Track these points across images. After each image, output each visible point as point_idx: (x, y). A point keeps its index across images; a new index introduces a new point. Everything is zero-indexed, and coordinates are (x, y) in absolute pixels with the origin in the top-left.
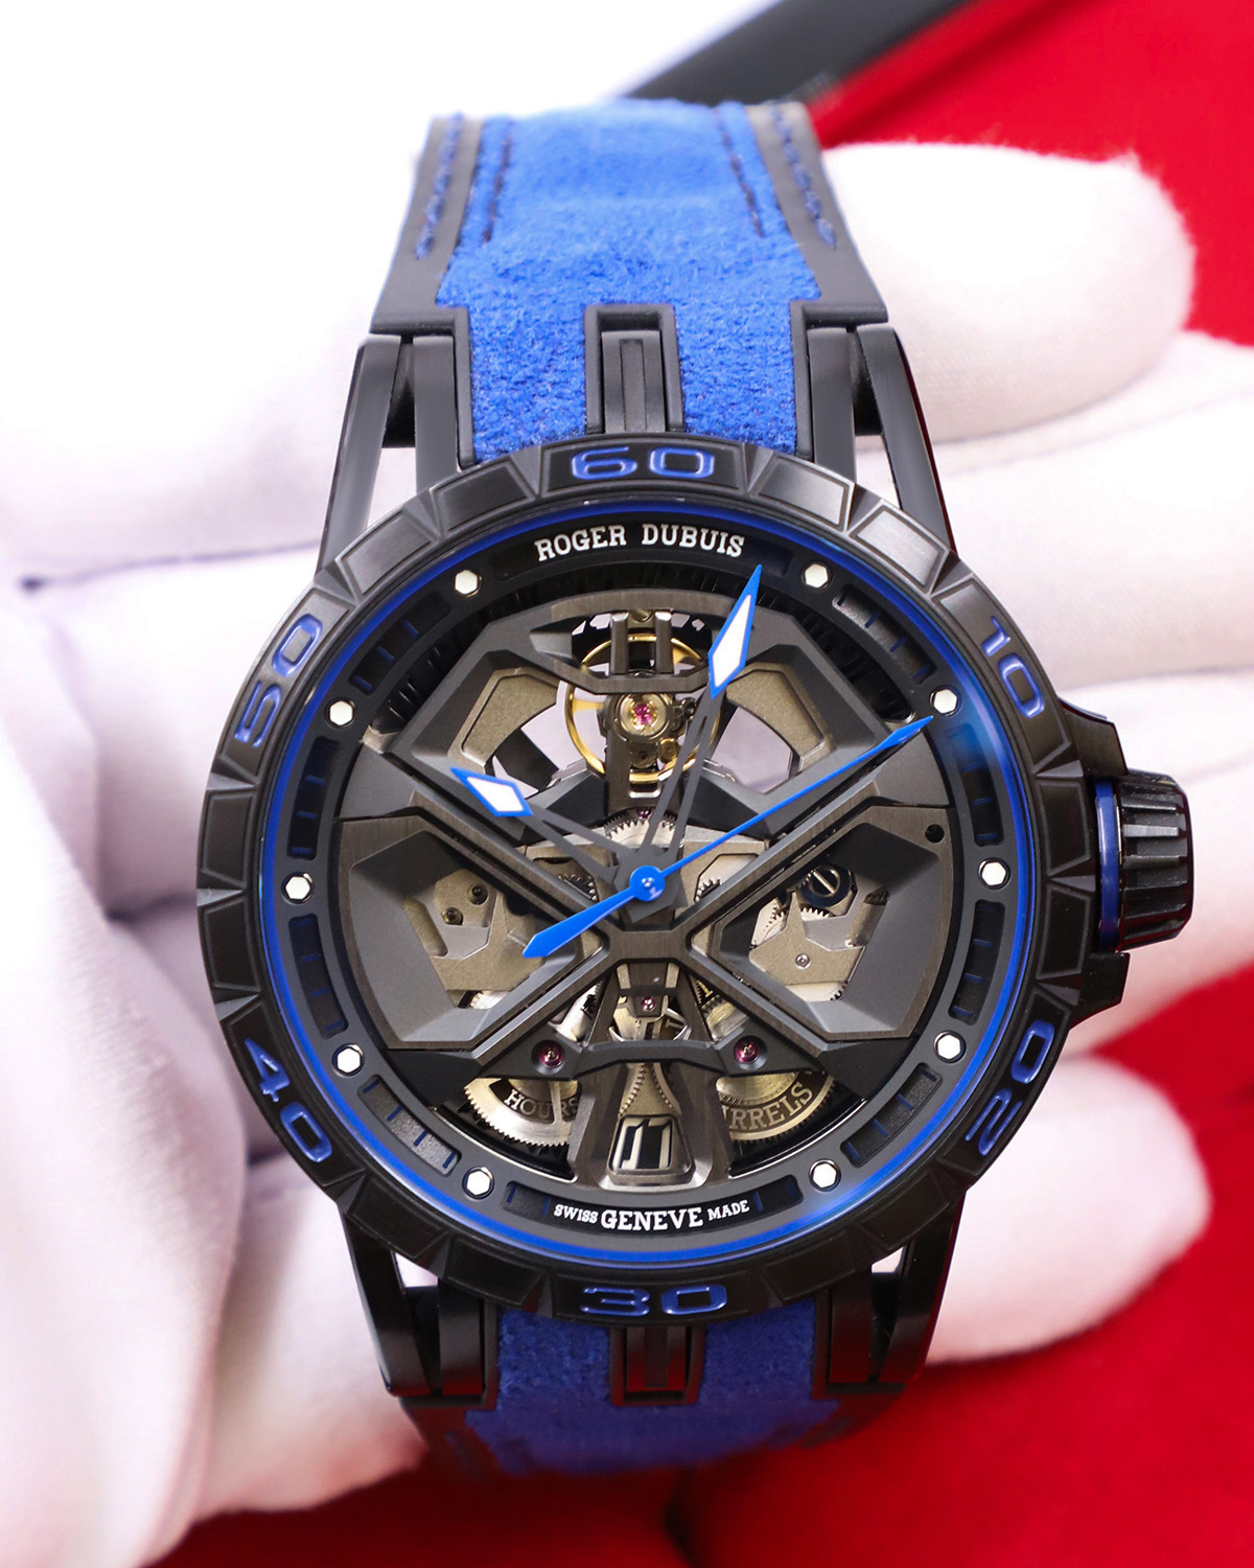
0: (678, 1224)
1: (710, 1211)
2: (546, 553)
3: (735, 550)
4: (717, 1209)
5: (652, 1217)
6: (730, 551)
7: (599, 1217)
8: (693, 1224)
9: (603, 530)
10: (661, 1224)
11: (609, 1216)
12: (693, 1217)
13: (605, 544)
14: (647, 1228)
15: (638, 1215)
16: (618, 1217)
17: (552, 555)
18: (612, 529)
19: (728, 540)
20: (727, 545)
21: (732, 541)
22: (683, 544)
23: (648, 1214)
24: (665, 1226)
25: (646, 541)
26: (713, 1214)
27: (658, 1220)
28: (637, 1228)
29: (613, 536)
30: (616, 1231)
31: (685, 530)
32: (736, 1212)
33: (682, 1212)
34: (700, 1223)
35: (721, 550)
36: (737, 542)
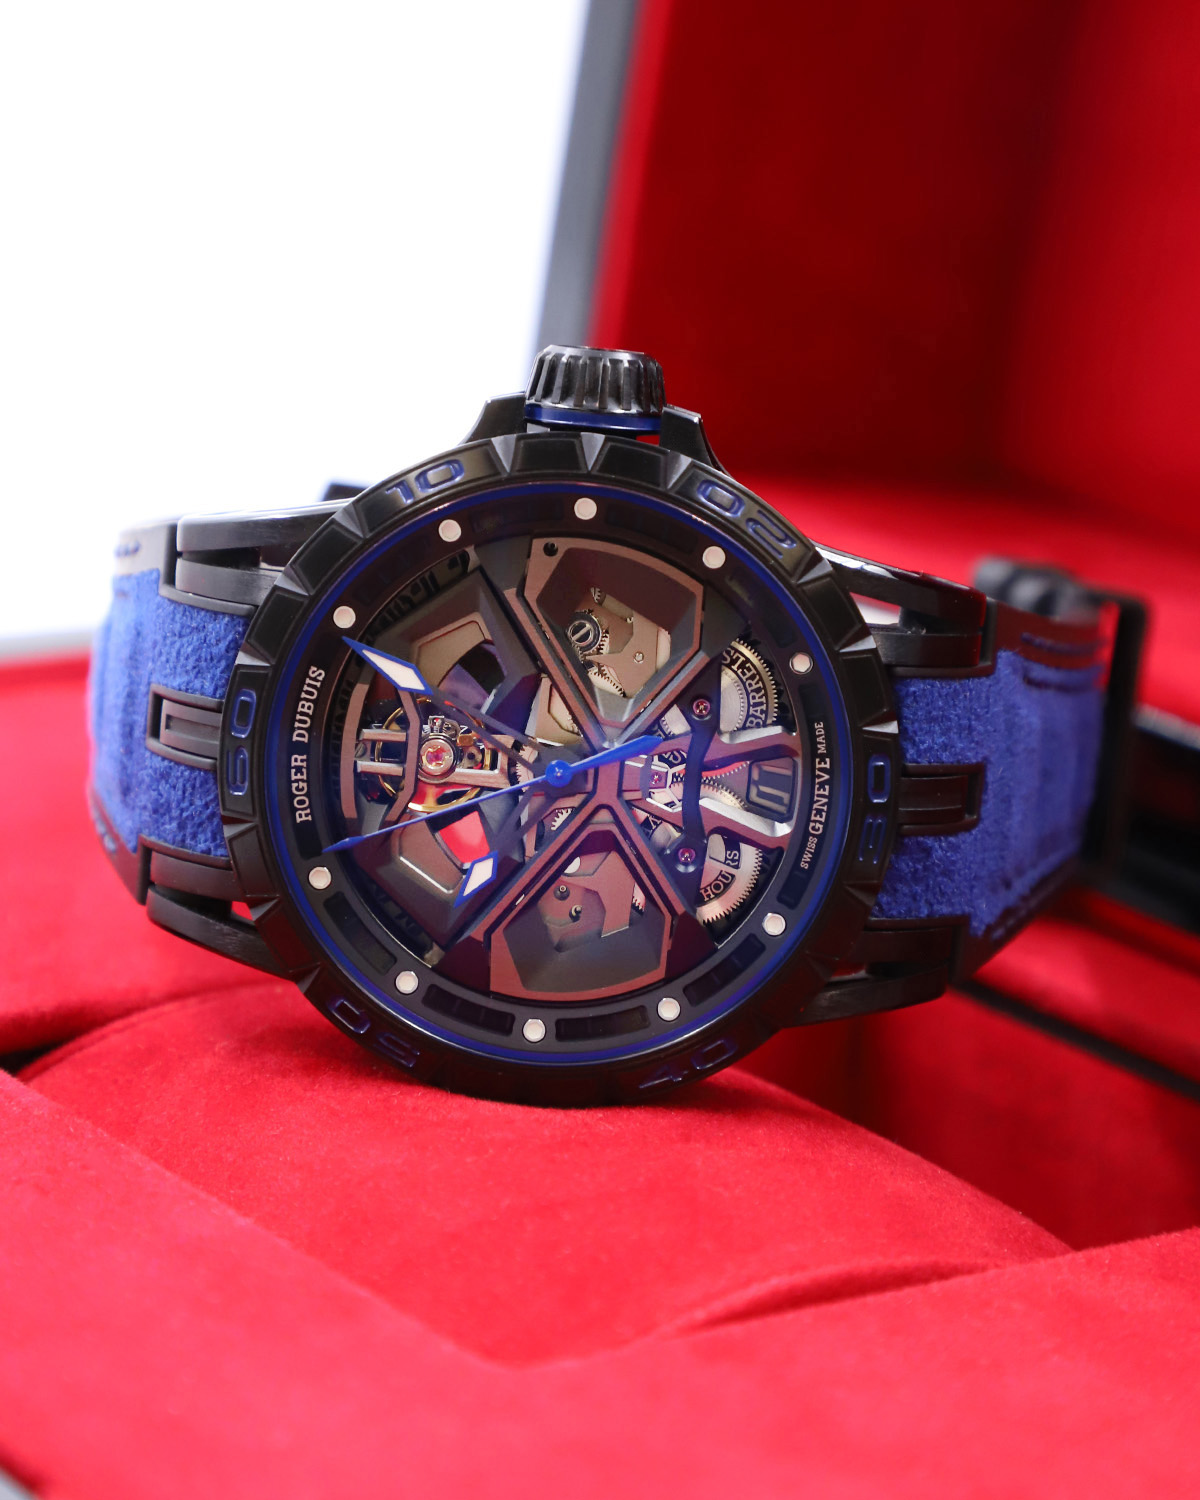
0: (827, 777)
1: (819, 751)
2: (307, 815)
3: (320, 674)
4: (819, 746)
5: (819, 796)
6: (320, 678)
7: (814, 836)
8: (828, 766)
9: (293, 771)
10: (824, 790)
11: (813, 828)
12: (823, 765)
13: (304, 770)
14: (825, 800)
15: (815, 806)
16: (815, 821)
17: (308, 811)
18: (293, 764)
19: (311, 679)
20: (315, 679)
21: (313, 676)
22: (310, 712)
23: (816, 798)
24: (827, 787)
25: (306, 740)
26: (822, 749)
27: (821, 792)
28: (825, 808)
29: (299, 763)
30: (826, 824)
31: (300, 709)
32: (823, 732)
33: (817, 772)
34: (828, 760)
35: (318, 684)
36: (314, 672)
